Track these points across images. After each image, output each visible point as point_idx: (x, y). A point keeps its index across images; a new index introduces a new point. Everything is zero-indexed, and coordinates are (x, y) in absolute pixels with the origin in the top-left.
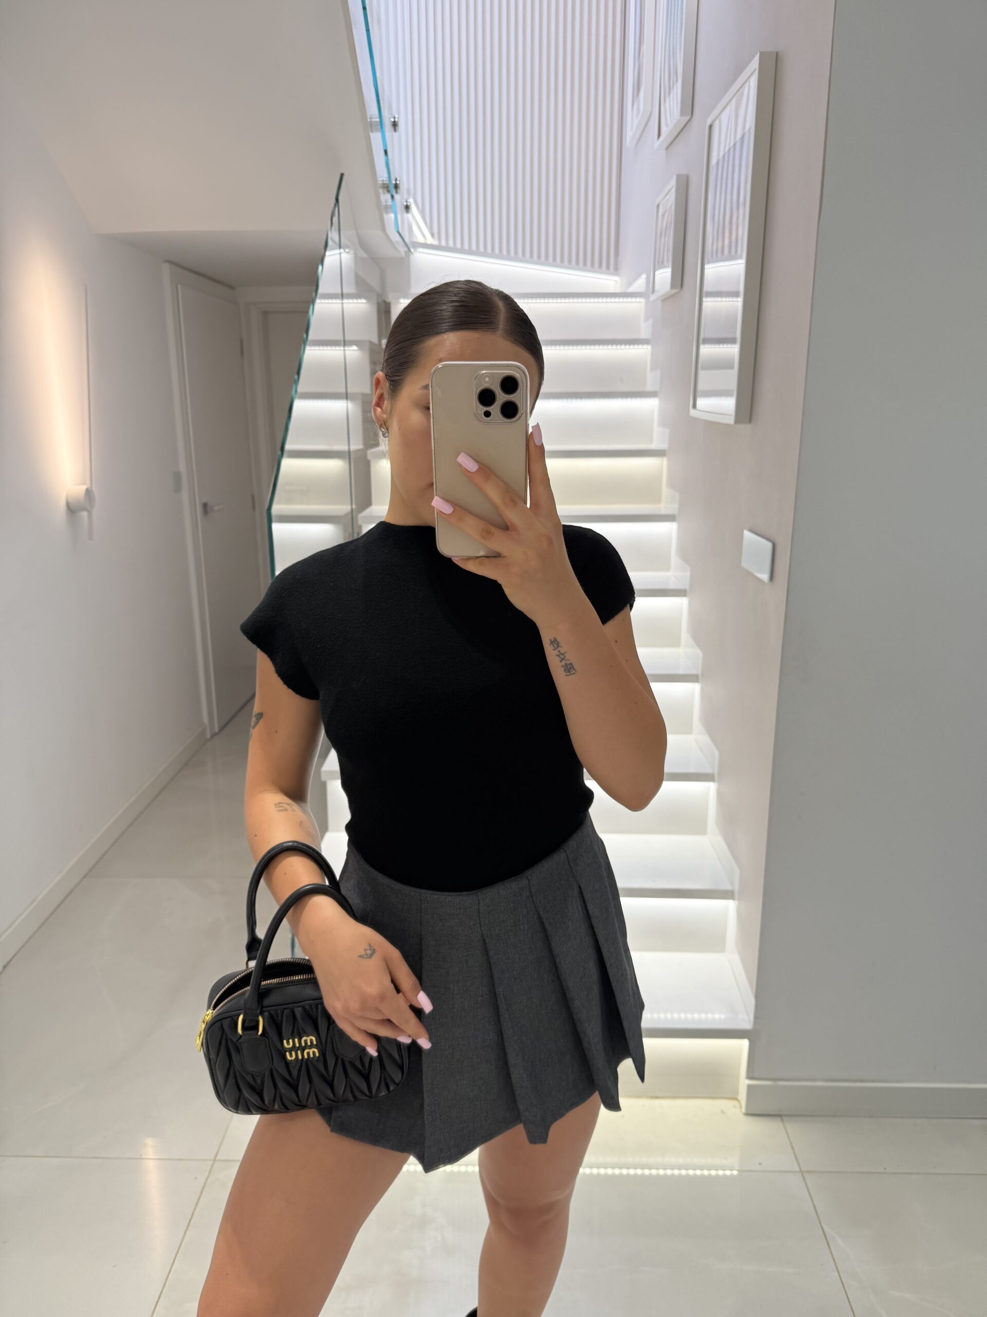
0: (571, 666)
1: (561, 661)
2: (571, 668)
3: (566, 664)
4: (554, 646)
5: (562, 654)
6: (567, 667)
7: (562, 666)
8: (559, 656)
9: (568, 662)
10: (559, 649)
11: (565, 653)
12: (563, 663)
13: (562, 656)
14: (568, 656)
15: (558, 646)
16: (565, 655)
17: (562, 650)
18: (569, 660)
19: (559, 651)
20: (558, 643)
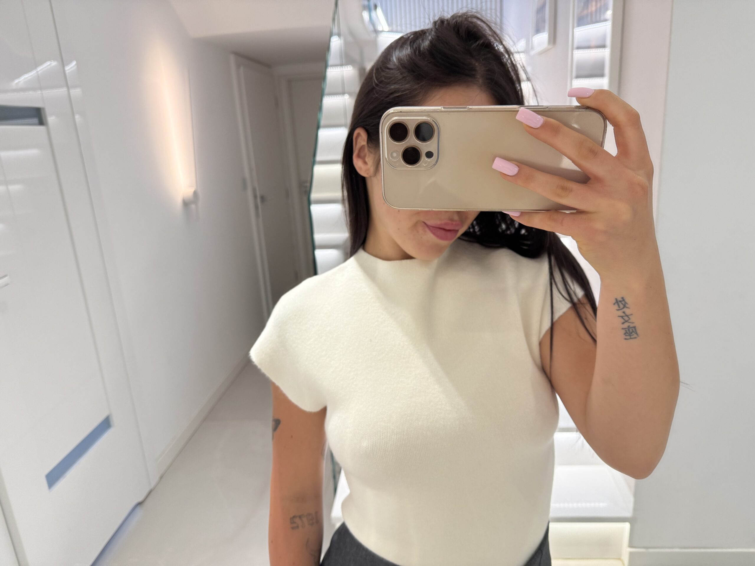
0: (634, 329)
1: (623, 323)
2: (633, 331)
3: (629, 326)
4: (619, 307)
5: (627, 316)
6: (629, 330)
7: (623, 329)
8: (622, 317)
9: (632, 325)
10: (625, 310)
11: (632, 315)
12: (626, 325)
13: (626, 318)
14: (633, 319)
15: (625, 306)
16: (630, 317)
17: (628, 311)
18: (633, 323)
19: (624, 312)
20: (626, 303)
